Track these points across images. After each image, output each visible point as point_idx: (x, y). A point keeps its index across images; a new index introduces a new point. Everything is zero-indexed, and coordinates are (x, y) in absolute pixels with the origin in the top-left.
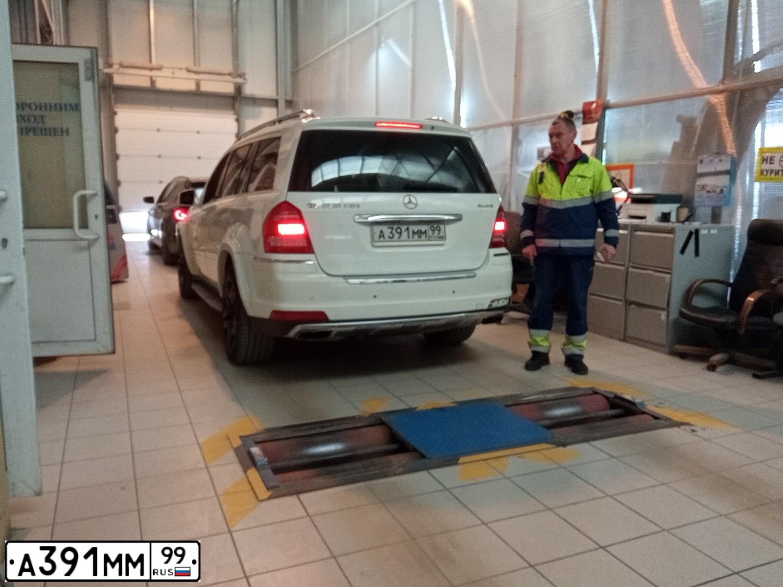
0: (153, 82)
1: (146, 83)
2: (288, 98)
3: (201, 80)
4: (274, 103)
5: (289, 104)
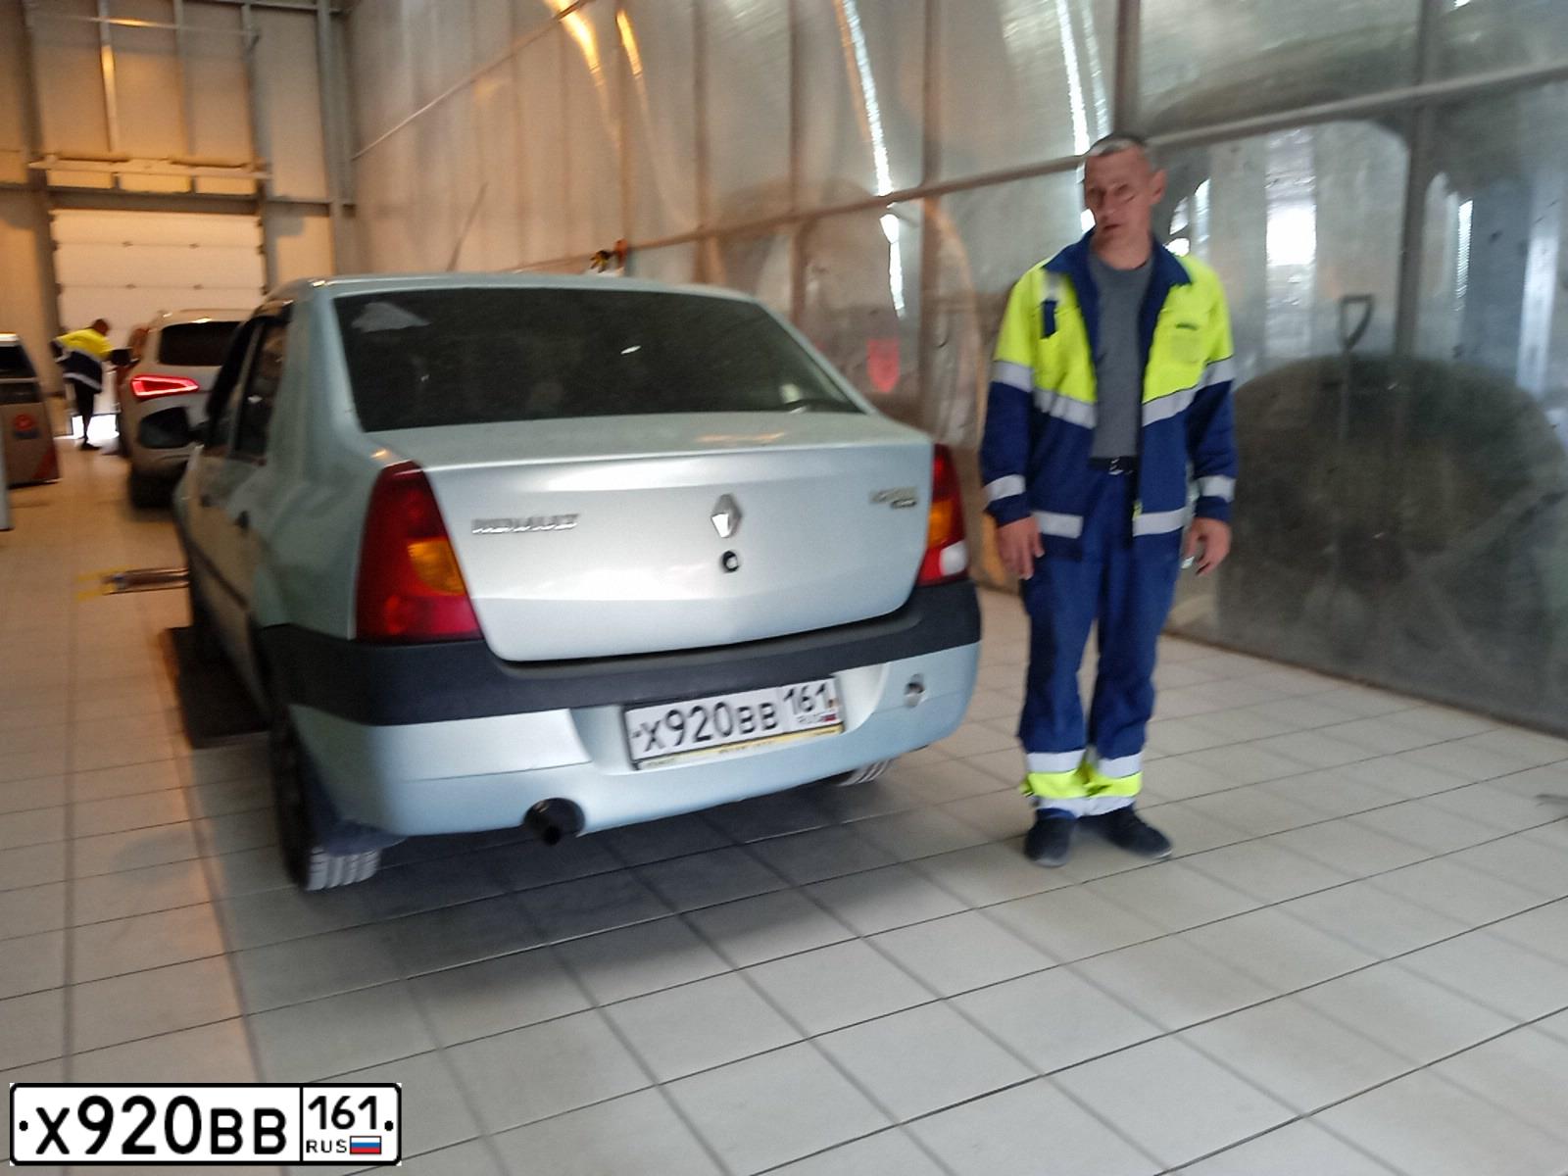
0: (116, 181)
1: (104, 183)
2: (347, 201)
3: (196, 176)
4: (323, 209)
5: (350, 210)
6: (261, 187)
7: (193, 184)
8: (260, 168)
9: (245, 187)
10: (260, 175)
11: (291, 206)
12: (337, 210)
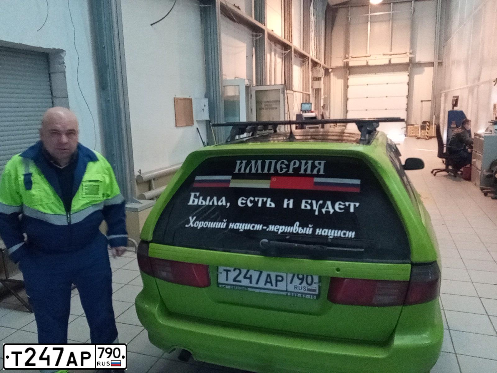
0: (367, 63)
1: (364, 63)
2: (439, 61)
3: (391, 59)
4: (431, 64)
5: (440, 64)
6: (410, 60)
7: (390, 61)
8: (411, 54)
9: (407, 60)
10: (411, 56)
11: (421, 65)
12: (436, 64)
